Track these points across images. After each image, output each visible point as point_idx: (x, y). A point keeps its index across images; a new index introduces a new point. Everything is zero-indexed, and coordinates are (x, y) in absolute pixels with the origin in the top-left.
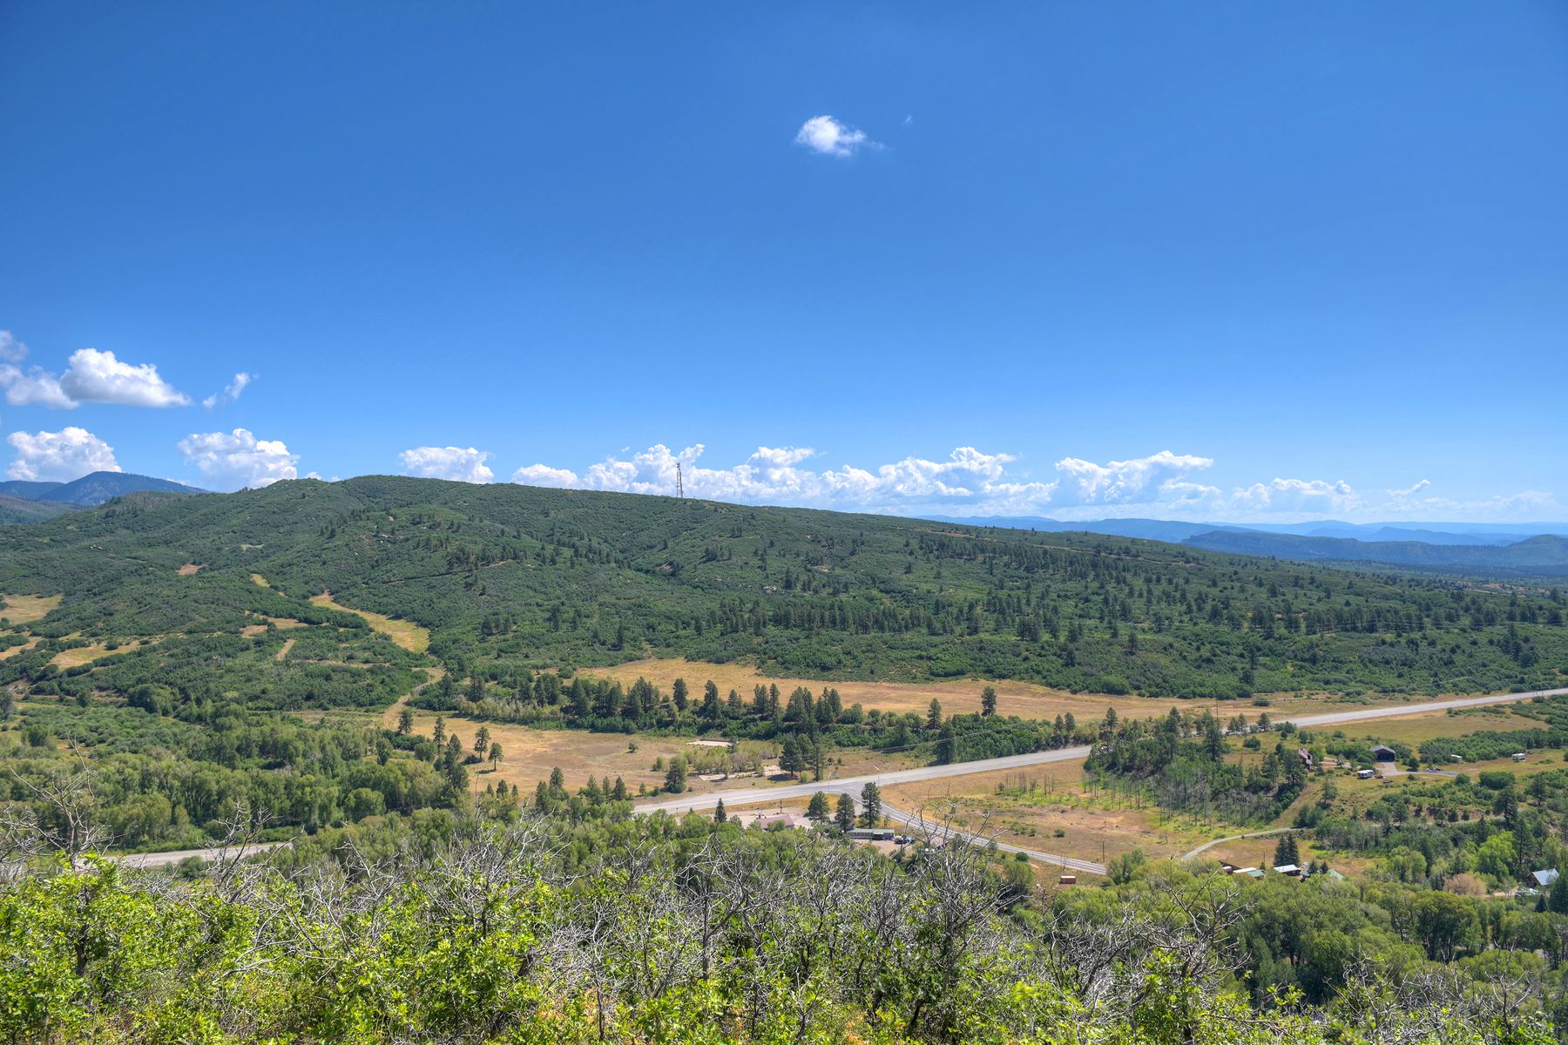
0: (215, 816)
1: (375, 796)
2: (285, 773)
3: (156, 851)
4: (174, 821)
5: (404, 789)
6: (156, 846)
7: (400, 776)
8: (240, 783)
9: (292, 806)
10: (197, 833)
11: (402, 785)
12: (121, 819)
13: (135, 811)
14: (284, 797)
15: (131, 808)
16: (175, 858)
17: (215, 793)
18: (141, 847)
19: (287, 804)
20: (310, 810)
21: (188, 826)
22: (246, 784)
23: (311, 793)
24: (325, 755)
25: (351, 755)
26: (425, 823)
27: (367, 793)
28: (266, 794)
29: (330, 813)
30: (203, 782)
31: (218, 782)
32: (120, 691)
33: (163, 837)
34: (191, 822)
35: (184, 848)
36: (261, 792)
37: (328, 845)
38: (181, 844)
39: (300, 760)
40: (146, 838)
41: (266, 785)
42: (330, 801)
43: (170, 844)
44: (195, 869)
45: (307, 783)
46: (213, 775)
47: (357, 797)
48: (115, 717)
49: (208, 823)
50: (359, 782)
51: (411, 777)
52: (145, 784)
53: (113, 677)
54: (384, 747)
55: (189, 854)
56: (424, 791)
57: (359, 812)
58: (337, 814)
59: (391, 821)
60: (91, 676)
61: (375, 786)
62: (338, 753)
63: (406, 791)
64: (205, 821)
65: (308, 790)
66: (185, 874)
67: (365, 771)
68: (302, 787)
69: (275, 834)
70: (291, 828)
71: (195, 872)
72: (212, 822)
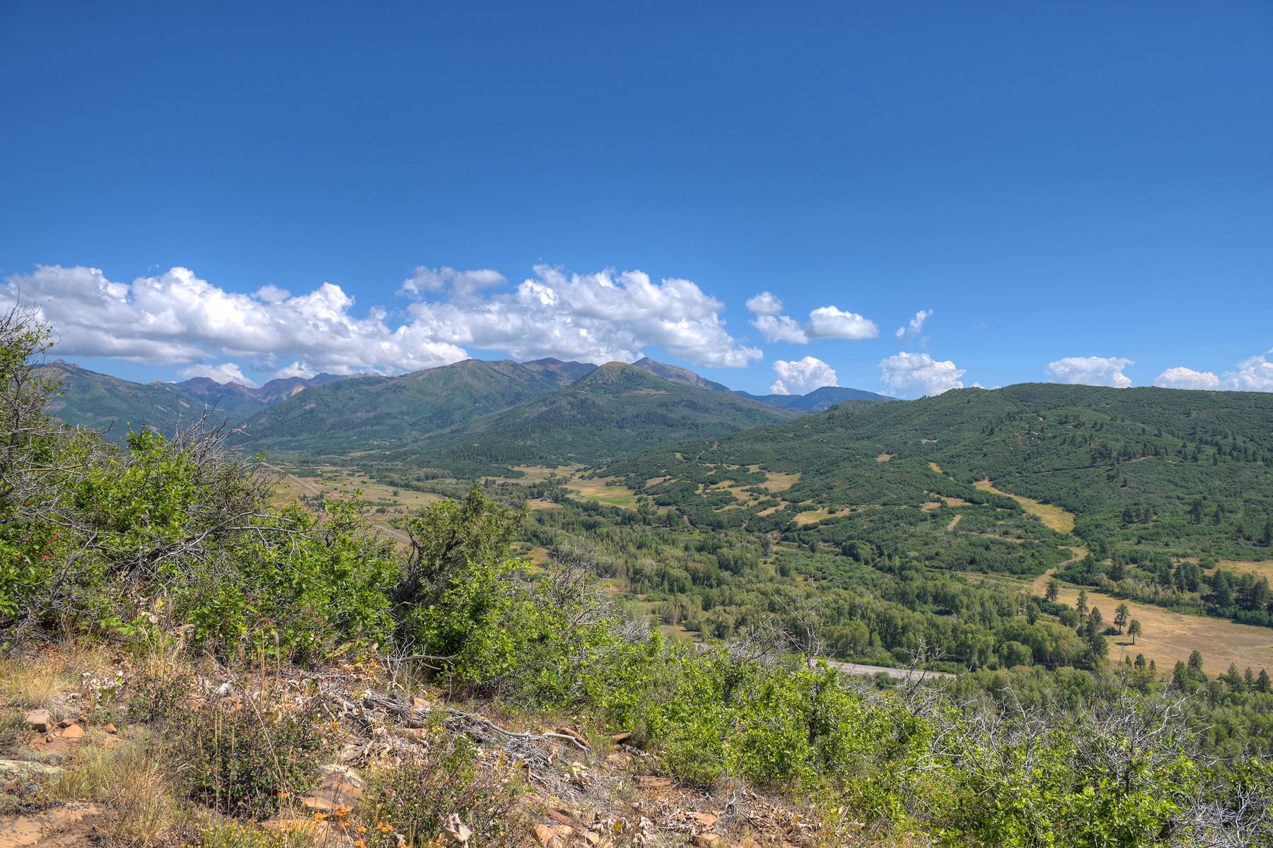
0: (900, 645)
1: (1024, 650)
2: (952, 620)
3: (858, 663)
4: (871, 643)
5: (1049, 647)
6: (857, 660)
7: (1046, 636)
8: (918, 622)
9: (957, 646)
10: (887, 655)
11: (1048, 644)
12: (836, 636)
13: (845, 631)
14: (951, 638)
15: (843, 629)
16: (872, 671)
17: (900, 627)
18: (848, 658)
19: (954, 644)
20: (971, 652)
21: (881, 649)
22: (923, 624)
23: (972, 639)
24: (984, 610)
25: (1005, 613)
26: (1067, 680)
27: (1017, 645)
28: (937, 633)
29: (986, 658)
30: (892, 618)
31: (902, 619)
32: (837, 544)
33: (863, 654)
34: (882, 646)
35: (877, 665)
36: (933, 632)
37: (985, 682)
38: (875, 661)
39: (964, 610)
40: (852, 652)
41: (937, 627)
42: (988, 648)
43: (867, 660)
44: (884, 682)
45: (969, 630)
46: (900, 614)
47: (1009, 647)
48: (833, 562)
49: (895, 649)
50: (1011, 636)
51: (1056, 639)
52: (852, 613)
53: (833, 533)
54: (1033, 610)
55: (881, 670)
56: (1067, 652)
57: (1011, 660)
58: (993, 659)
59: (1037, 672)
60: (818, 531)
61: (1024, 642)
62: (994, 609)
63: (1051, 649)
64: (892, 647)
65: (970, 635)
66: (878, 685)
67: (1016, 628)
68: (965, 632)
69: (944, 667)
70: (956, 663)
71: (885, 685)
72: (898, 649)
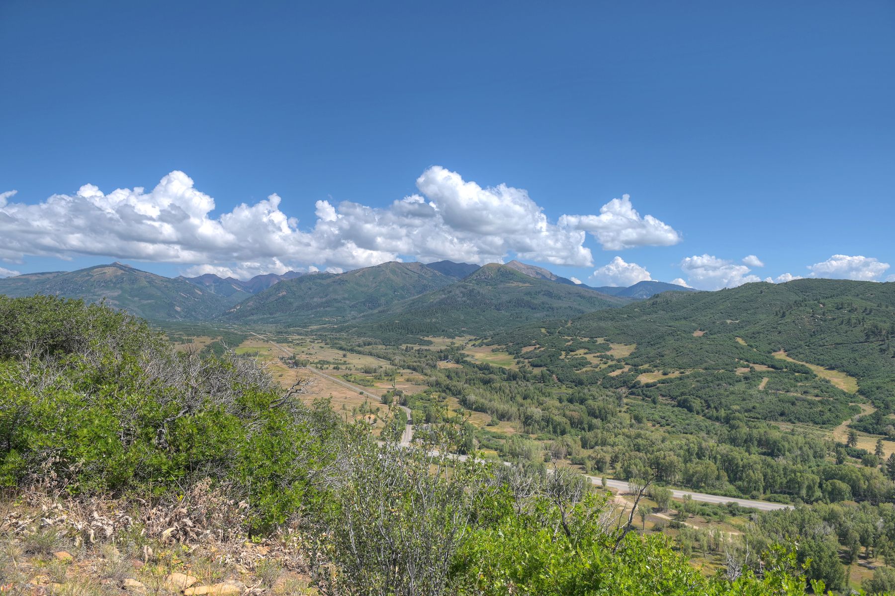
0: (741, 479)
1: (844, 486)
2: (781, 461)
3: (710, 494)
4: (718, 478)
5: (864, 485)
6: (709, 491)
7: (860, 476)
8: (755, 463)
9: (787, 482)
10: (731, 487)
11: (862, 482)
12: (691, 472)
13: (699, 469)
14: (782, 476)
15: (696, 467)
16: (725, 501)
17: (741, 466)
18: (701, 489)
19: (785, 481)
20: (799, 487)
21: (727, 483)
22: (759, 464)
23: (801, 476)
24: (802, 452)
25: (818, 455)
26: (890, 514)
27: (839, 483)
28: (772, 472)
29: (814, 492)
30: (733, 458)
31: (742, 460)
32: (673, 398)
33: (713, 486)
34: (728, 481)
35: (725, 495)
36: (769, 471)
38: (723, 492)
39: (787, 453)
40: (703, 485)
41: (772, 467)
42: (814, 484)
43: (717, 491)
44: (736, 510)
45: (798, 470)
46: (739, 455)
47: (833, 485)
48: (672, 412)
49: (737, 483)
50: (829, 476)
51: (868, 479)
52: (700, 456)
53: (669, 390)
54: (841, 453)
55: (732, 500)
56: (879, 489)
57: (835, 496)
58: (818, 493)
59: (864, 507)
60: (658, 388)
61: (842, 479)
62: (811, 453)
63: (865, 487)
64: (735, 482)
65: (799, 474)
66: (731, 512)
67: (834, 469)
68: (794, 472)
69: (779, 498)
70: (788, 496)
71: (737, 512)
72: (740, 483)
